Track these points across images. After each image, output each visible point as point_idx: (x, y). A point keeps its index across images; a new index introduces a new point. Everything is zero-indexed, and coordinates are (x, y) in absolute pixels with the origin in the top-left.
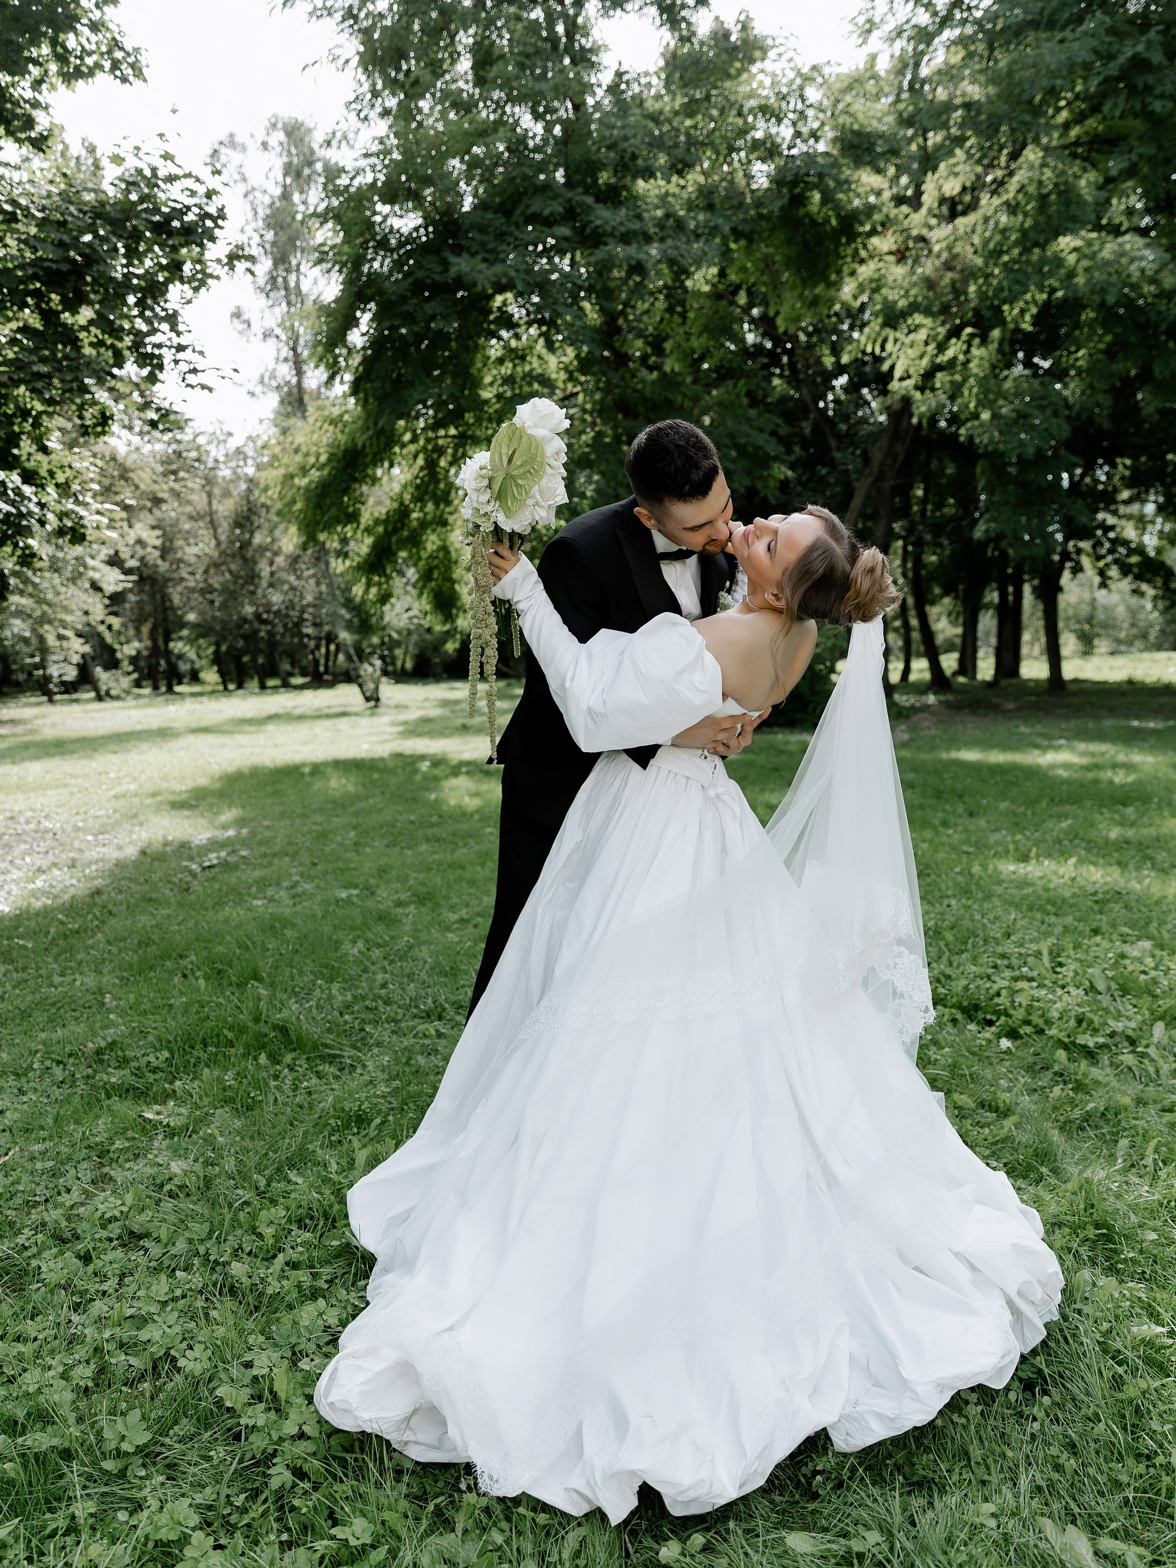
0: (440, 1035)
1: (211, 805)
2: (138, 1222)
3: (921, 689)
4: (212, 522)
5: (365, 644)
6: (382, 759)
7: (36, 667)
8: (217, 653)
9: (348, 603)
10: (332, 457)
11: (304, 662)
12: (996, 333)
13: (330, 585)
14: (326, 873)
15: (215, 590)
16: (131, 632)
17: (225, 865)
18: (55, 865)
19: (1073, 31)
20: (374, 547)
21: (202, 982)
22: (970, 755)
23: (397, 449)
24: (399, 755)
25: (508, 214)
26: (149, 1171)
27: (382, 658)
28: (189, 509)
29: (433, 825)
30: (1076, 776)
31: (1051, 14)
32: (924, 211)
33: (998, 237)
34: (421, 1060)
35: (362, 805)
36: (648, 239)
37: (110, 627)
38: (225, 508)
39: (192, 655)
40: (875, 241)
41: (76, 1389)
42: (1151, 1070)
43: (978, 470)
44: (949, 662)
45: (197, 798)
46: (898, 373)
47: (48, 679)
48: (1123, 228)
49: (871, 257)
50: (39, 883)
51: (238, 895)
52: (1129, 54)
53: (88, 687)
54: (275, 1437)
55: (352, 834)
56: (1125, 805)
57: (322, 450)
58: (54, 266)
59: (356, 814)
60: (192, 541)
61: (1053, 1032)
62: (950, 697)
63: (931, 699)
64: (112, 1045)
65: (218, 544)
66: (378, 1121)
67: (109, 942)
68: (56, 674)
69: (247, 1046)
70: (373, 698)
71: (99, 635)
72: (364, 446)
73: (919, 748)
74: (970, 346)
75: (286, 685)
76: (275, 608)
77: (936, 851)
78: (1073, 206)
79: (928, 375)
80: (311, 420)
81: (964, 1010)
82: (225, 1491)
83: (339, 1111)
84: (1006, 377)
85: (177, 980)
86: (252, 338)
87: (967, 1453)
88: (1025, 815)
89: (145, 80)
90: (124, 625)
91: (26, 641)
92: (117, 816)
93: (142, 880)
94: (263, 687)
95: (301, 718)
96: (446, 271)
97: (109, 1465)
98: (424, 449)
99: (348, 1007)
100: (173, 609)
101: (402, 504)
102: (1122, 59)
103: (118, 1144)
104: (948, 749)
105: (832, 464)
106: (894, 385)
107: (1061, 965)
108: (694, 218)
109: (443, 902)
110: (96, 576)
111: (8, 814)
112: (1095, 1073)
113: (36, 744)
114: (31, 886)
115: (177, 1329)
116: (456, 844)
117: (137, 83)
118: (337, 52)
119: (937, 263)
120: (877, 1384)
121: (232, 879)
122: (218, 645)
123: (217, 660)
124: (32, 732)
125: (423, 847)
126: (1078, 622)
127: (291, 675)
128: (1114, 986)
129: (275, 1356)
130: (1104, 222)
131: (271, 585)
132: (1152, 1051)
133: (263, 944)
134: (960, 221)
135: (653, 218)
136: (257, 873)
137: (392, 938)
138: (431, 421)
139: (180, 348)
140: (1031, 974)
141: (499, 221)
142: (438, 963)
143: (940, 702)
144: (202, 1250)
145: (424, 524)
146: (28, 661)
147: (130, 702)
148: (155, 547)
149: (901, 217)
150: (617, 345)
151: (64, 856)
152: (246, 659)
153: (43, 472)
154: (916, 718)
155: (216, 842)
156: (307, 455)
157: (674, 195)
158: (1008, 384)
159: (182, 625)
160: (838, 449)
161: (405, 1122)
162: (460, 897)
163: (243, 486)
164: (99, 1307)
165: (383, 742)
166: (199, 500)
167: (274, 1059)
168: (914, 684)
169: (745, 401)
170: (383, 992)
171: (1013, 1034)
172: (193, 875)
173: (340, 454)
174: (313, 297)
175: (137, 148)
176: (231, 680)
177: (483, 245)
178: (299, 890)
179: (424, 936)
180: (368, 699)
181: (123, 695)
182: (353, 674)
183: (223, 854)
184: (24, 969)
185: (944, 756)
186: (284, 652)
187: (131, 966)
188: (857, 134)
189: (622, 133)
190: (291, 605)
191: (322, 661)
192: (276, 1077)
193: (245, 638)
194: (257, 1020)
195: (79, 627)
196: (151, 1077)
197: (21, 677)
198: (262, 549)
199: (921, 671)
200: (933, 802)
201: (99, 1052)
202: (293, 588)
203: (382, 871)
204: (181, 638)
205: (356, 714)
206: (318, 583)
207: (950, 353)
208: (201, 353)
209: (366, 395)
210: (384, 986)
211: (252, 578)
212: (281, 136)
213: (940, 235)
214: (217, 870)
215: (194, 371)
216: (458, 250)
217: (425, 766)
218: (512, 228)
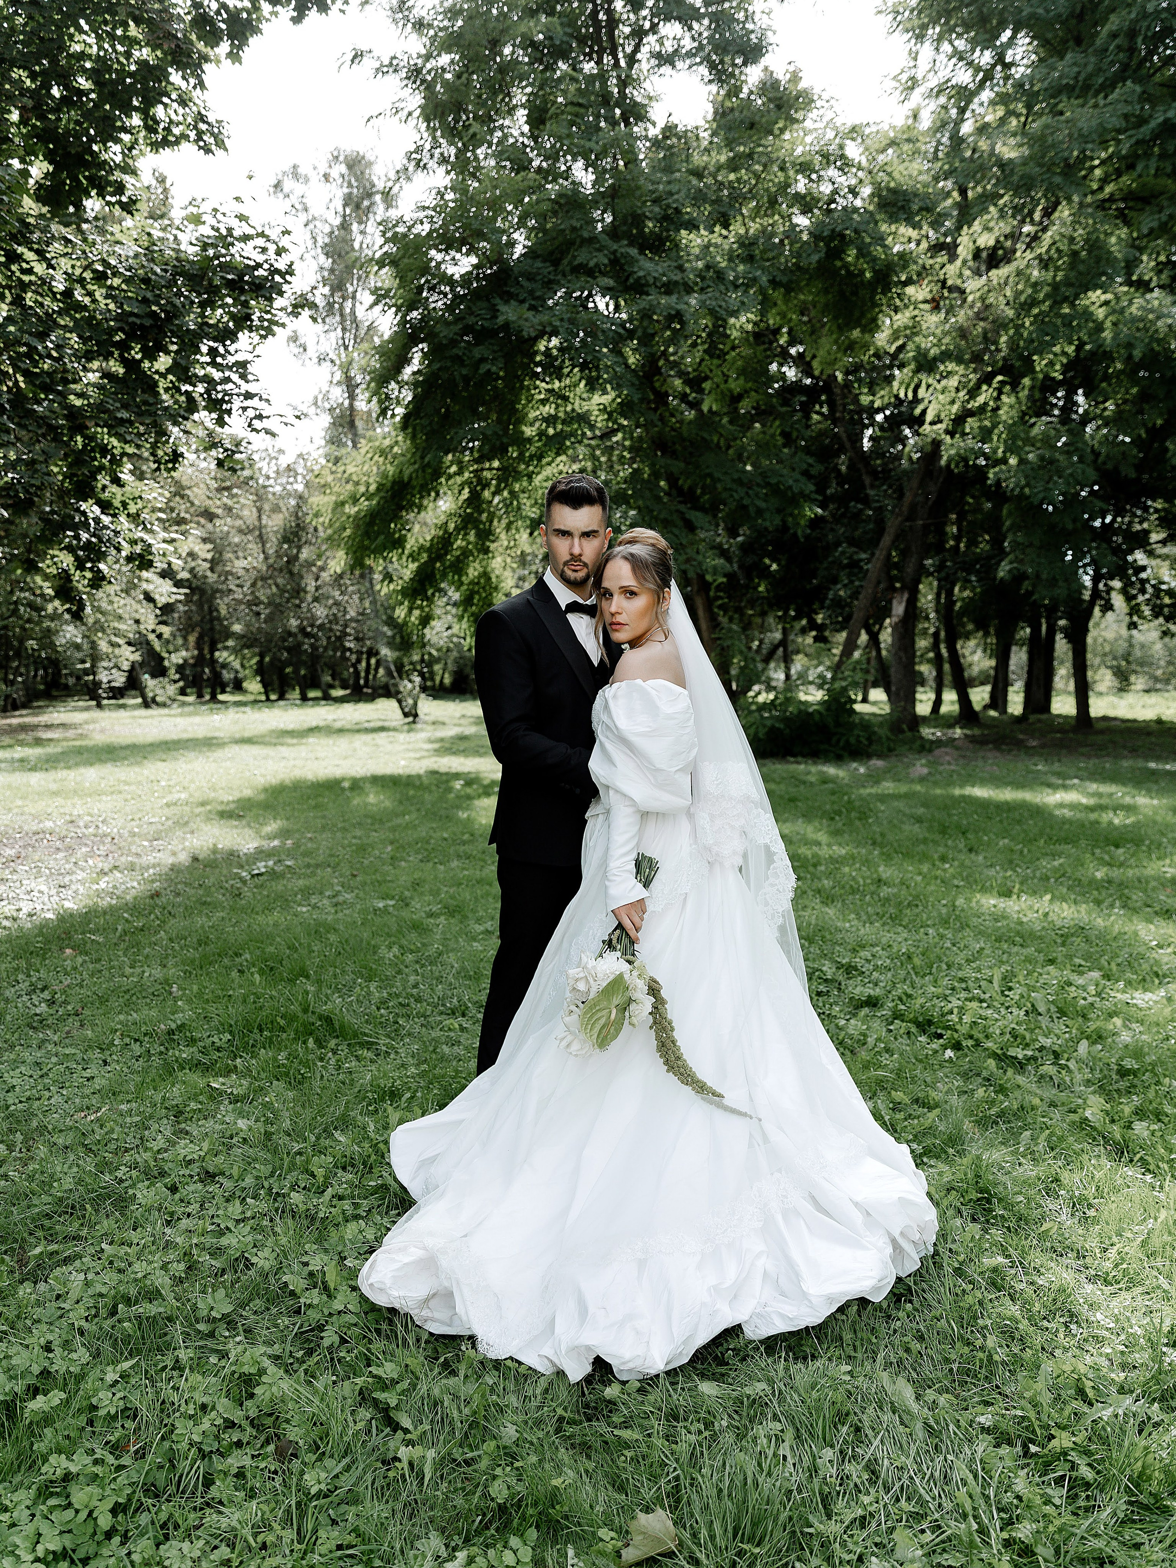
0: (462, 1029)
1: (257, 816)
2: (214, 1164)
3: (949, 722)
4: (261, 536)
5: (406, 660)
6: (419, 776)
7: (86, 672)
8: (260, 663)
9: (391, 621)
10: (380, 487)
11: (345, 674)
12: (1026, 381)
13: (374, 602)
14: (364, 884)
15: (261, 603)
16: (180, 641)
17: (273, 874)
18: (116, 867)
19: (1106, 97)
20: (419, 572)
21: (257, 976)
22: (980, 792)
23: (443, 480)
24: (434, 773)
25: (556, 263)
26: (218, 1127)
27: (421, 674)
28: (239, 523)
29: (464, 843)
30: (1079, 815)
31: (1085, 80)
32: (958, 262)
33: (1030, 291)
34: (446, 1049)
35: (399, 821)
36: (689, 290)
37: (160, 636)
38: (274, 523)
39: (237, 665)
40: (910, 290)
41: (173, 1278)
42: (1067, 1079)
43: (1005, 512)
44: (980, 696)
45: (243, 809)
46: (929, 417)
47: (97, 684)
48: (1152, 285)
49: (906, 306)
50: (103, 885)
51: (284, 901)
52: (1161, 119)
53: (133, 692)
54: (326, 1312)
55: (389, 848)
56: (1117, 846)
57: (371, 480)
58: (138, 322)
59: (393, 829)
60: (240, 554)
61: (989, 1044)
62: (977, 732)
63: (958, 732)
64: (181, 1027)
65: (266, 558)
66: (408, 1095)
67: (171, 940)
68: (105, 680)
69: (297, 1032)
70: (411, 714)
71: (148, 643)
72: (410, 478)
73: (936, 784)
74: (1000, 392)
75: (326, 697)
76: (319, 622)
77: (928, 884)
78: (1103, 263)
79: (959, 420)
80: (363, 451)
81: (919, 1025)
82: (288, 1348)
83: (375, 1086)
84: (1034, 424)
85: (234, 974)
86: (307, 361)
87: (841, 1339)
88: (1021, 852)
89: (226, 150)
90: (173, 635)
91: (78, 647)
92: (170, 823)
93: (196, 884)
94: (304, 698)
95: (341, 731)
96: (495, 317)
97: (201, 1327)
98: (468, 482)
99: (384, 1003)
100: (219, 619)
101: (446, 531)
102: (1153, 124)
103: (193, 1105)
104: (962, 787)
105: (866, 501)
106: (926, 428)
107: (1010, 989)
108: (734, 270)
109: (470, 915)
110: (150, 587)
111: (68, 818)
112: (1020, 1079)
113: (88, 750)
114: (95, 887)
115: (249, 1238)
116: (484, 861)
117: (219, 153)
118: (400, 105)
119: (970, 313)
120: (783, 1294)
121: (279, 886)
122: (262, 656)
123: (261, 671)
124: (82, 736)
125: (455, 864)
126: (1115, 658)
127: (332, 687)
128: (1053, 1009)
129: (326, 1258)
130: (1134, 278)
131: (316, 599)
132: (1072, 1065)
133: (309, 945)
134: (993, 273)
135: (694, 269)
136: (301, 882)
137: (424, 945)
138: (476, 455)
139: (248, 396)
140: (983, 996)
141: (547, 269)
142: (463, 968)
143: (966, 735)
144: (266, 1184)
145: (466, 553)
146: (79, 666)
147: (175, 710)
148: (205, 560)
149: (937, 266)
150: (657, 385)
151: (123, 859)
152: (288, 670)
153: (117, 503)
154: (937, 752)
155: (262, 852)
156: (357, 483)
157: (716, 246)
158: (1035, 431)
159: (228, 634)
160: (872, 487)
161: (430, 1096)
162: (486, 911)
163: (293, 502)
164: (185, 1223)
165: (419, 759)
166: (249, 514)
167: (320, 1044)
168: (943, 716)
169: (780, 440)
170: (415, 991)
171: (957, 1046)
172: (244, 882)
173: (389, 485)
174: (367, 324)
175: (215, 210)
176: (273, 690)
177: (531, 292)
178: (340, 899)
179: (452, 944)
180: (406, 715)
181: (169, 702)
182: (393, 690)
183: (271, 863)
184: (98, 960)
185: (957, 792)
186: (325, 664)
187: (193, 961)
188: (894, 192)
189: (668, 188)
190: (335, 619)
191: (363, 674)
192: (321, 1059)
193: (289, 650)
194: (305, 1011)
195: (131, 635)
196: (215, 1055)
197: (71, 681)
198: (310, 564)
199: (952, 703)
200: (937, 837)
201: (171, 1032)
202: (337, 604)
203: (416, 885)
204: (226, 648)
205: (395, 729)
206: (361, 600)
207: (981, 399)
208: (267, 401)
209: (414, 429)
210: (415, 986)
211: (298, 593)
212: (343, 169)
213: (973, 285)
214: (265, 878)
215: (260, 417)
216: (507, 297)
217: (458, 785)
218: (559, 277)
